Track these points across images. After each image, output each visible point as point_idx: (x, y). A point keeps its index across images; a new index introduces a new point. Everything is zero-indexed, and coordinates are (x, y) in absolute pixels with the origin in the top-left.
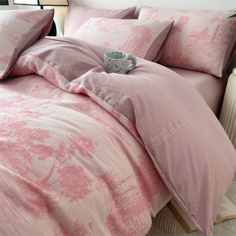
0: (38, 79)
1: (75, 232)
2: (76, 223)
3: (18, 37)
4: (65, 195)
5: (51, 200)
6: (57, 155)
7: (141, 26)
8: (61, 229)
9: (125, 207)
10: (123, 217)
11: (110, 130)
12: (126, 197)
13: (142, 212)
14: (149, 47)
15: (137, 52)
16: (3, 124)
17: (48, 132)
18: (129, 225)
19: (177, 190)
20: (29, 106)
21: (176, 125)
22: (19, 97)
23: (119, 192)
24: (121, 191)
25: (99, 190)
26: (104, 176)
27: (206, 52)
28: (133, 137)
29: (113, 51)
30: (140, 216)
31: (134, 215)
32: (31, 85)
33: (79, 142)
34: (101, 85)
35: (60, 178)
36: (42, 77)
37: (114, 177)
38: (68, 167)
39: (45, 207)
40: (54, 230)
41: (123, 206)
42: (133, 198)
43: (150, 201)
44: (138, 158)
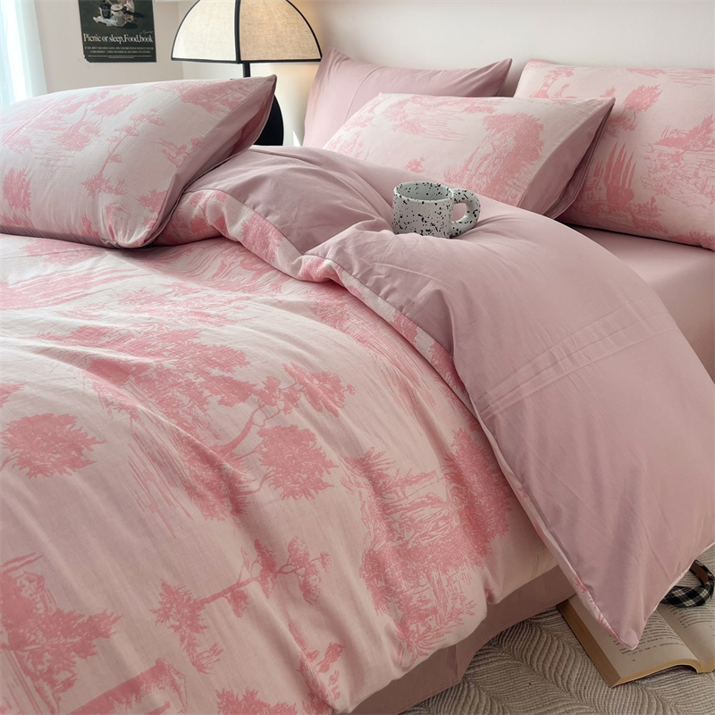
0: (226, 249)
2: (291, 545)
3: (184, 147)
4: (272, 482)
5: (241, 486)
6: (258, 400)
7: (514, 116)
8: (258, 556)
9: (411, 542)
10: (404, 565)
11: (388, 364)
12: (414, 517)
13: (456, 567)
14: (535, 173)
15: (497, 187)
16: (147, 333)
17: (242, 353)
18: (420, 589)
19: (549, 520)
20: (204, 303)
21: (560, 363)
22: (180, 286)
23: (397, 503)
24: (402, 502)
25: (349, 489)
26: (363, 460)
27: (703, 188)
28: (446, 387)
29: (418, 182)
30: (450, 573)
31: (434, 567)
32: (208, 264)
33: (312, 381)
34: (375, 260)
35: (262, 446)
36: (239, 243)
37: (387, 466)
38: (282, 426)
39: (227, 501)
40: (244, 553)
41: (406, 538)
42: (433, 524)
43: (486, 553)
44: (455, 438)
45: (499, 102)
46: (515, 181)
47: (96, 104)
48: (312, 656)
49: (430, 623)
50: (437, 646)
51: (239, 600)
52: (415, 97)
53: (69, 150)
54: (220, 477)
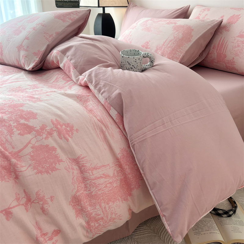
1: (35, 200)
2: (37, 193)
3: (52, 35)
4: (32, 167)
5: (17, 168)
6: (35, 134)
7: (183, 26)
8: (25, 195)
9: (94, 192)
10: (90, 201)
12: (96, 182)
13: (114, 202)
14: (188, 47)
15: (174, 52)
16: (6, 104)
17: (36, 114)
18: (96, 210)
20: (37, 93)
22: (34, 85)
23: (88, 177)
24: (91, 177)
25: (68, 171)
26: (77, 159)
28: (120, 130)
29: (131, 49)
30: (110, 205)
31: (103, 202)
33: (61, 126)
34: (100, 79)
35: (32, 152)
37: (87, 162)
38: (43, 145)
39: (13, 174)
40: (17, 194)
41: (92, 191)
42: (104, 185)
43: (131, 195)
44: (120, 151)
45: (179, 20)
46: (180, 50)
47: (28, 19)
48: (45, 234)
49: (100, 223)
50: (105, 230)
51: (9, 214)
52: (152, 19)
53: (15, 35)
54: (10, 164)
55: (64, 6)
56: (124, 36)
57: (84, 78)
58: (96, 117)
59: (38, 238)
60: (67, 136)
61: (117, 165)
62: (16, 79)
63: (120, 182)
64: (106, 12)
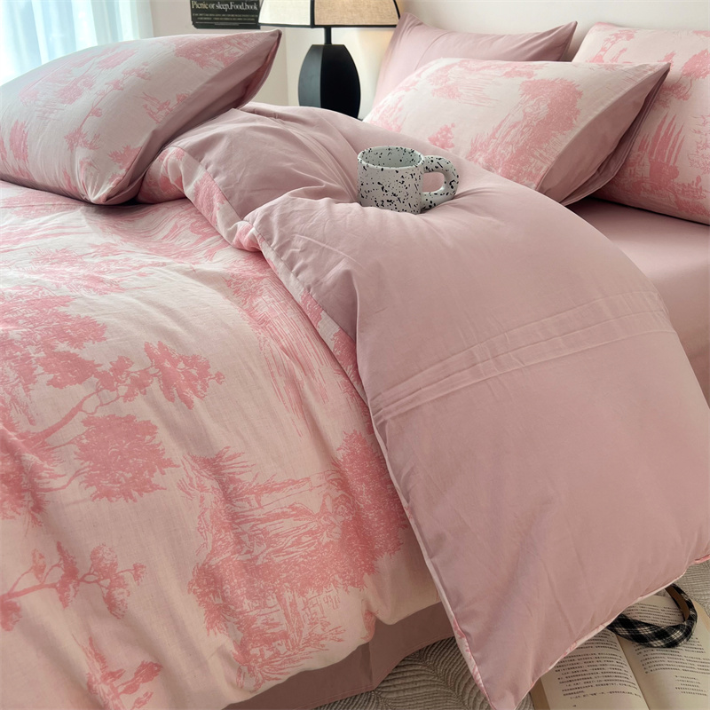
2: (94, 553)
3: (167, 103)
4: (84, 479)
5: (40, 481)
6: (97, 383)
7: (553, 82)
8: (61, 559)
9: (261, 558)
10: (250, 582)
11: (278, 350)
12: (269, 529)
13: (319, 589)
16: (19, 297)
18: (267, 610)
20: (113, 267)
21: (480, 365)
22: (107, 246)
23: (245, 514)
24: (255, 512)
25: (187, 493)
26: (214, 460)
28: (347, 381)
29: (391, 147)
30: (308, 596)
31: (287, 587)
32: (164, 224)
33: (175, 363)
34: (295, 231)
35: (84, 437)
37: (243, 470)
38: (116, 416)
39: (27, 496)
41: (256, 553)
42: (294, 539)
43: (373, 571)
44: (346, 441)
45: (541, 67)
46: (542, 151)
47: (103, 58)
48: (115, 675)
49: (279, 648)
50: (292, 671)
51: (10, 612)
52: (463, 61)
53: (63, 102)
54: (21, 469)
55: (216, 23)
56: (382, 110)
57: (248, 227)
58: (277, 341)
59: (94, 686)
60: (189, 392)
61: (332, 480)
62: (58, 227)
63: (340, 532)
64: (335, 41)
